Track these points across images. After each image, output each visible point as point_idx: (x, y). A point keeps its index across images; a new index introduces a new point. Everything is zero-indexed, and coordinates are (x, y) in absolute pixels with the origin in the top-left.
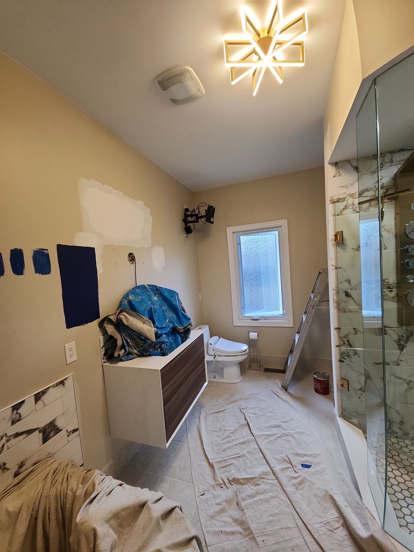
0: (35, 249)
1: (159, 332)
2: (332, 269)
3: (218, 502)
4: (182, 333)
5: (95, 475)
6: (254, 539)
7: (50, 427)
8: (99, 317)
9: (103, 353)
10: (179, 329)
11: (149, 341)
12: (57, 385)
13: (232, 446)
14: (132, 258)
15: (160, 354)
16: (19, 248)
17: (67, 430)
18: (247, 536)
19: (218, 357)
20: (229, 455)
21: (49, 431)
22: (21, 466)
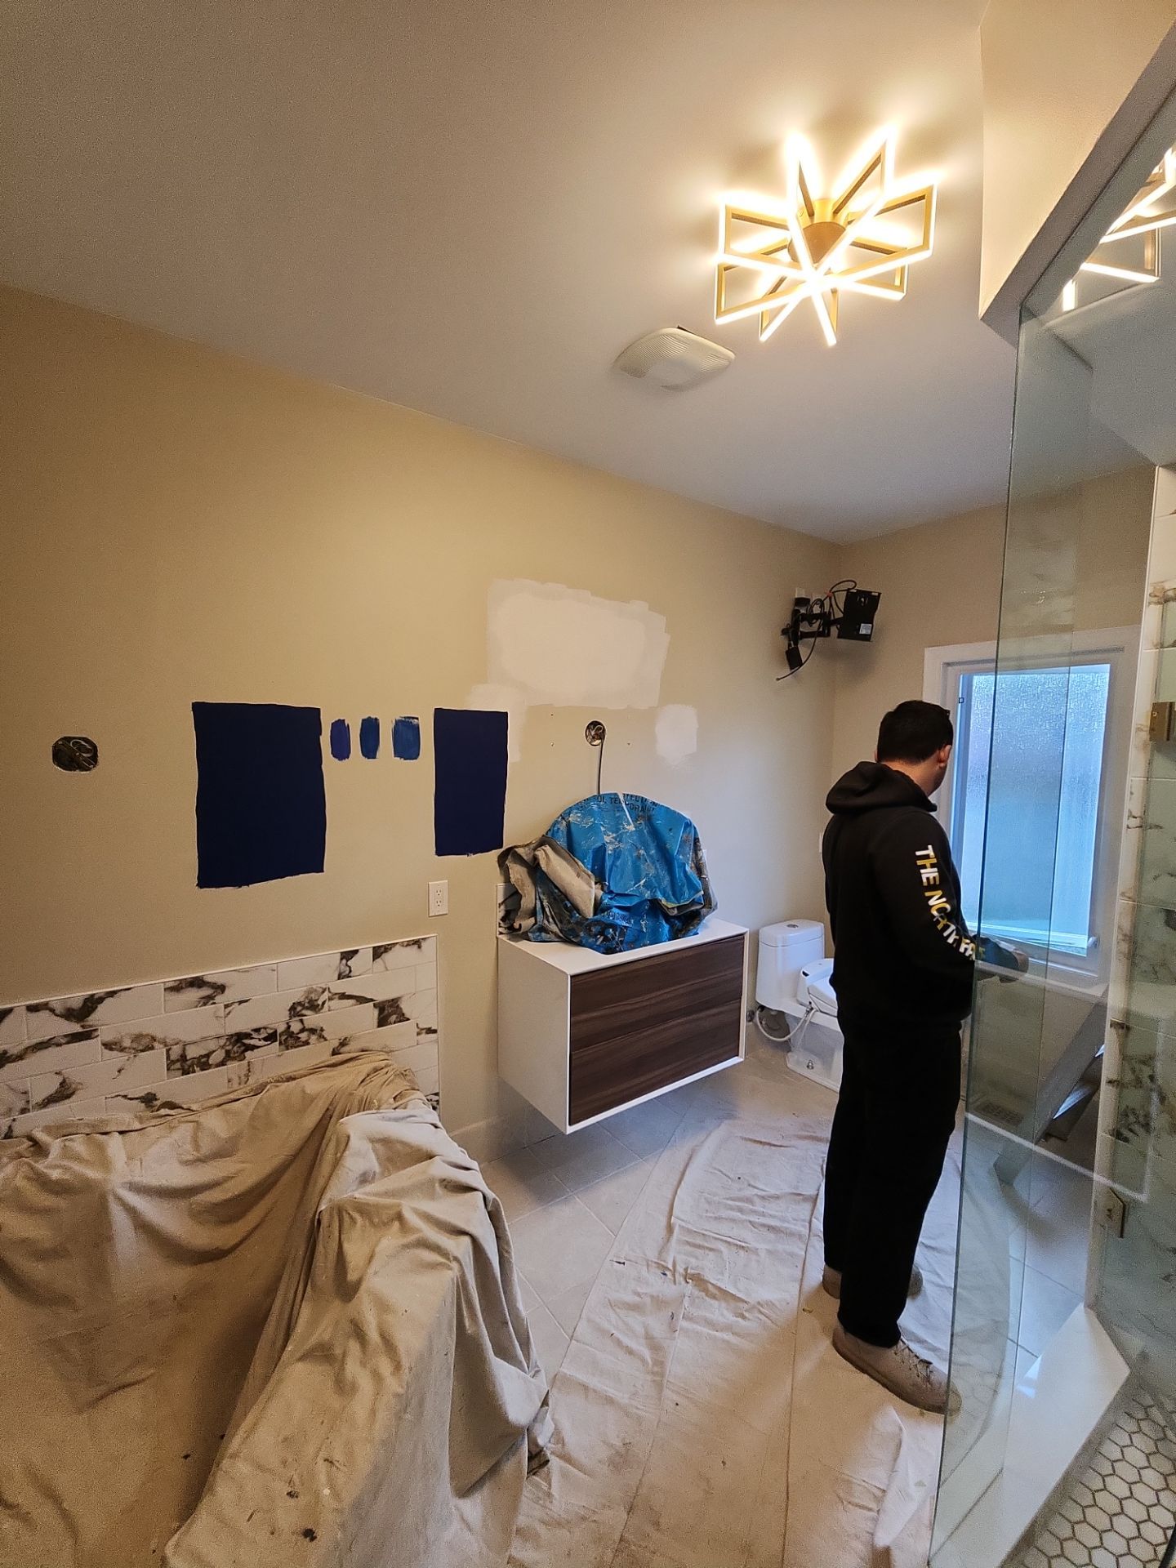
0: (398, 718)
1: (606, 901)
2: (1128, 827)
3: (639, 1290)
4: (674, 917)
5: (413, 1097)
6: (659, 1386)
7: (391, 1006)
8: (501, 847)
9: (501, 914)
10: (668, 908)
11: (577, 915)
12: (408, 944)
13: (742, 1222)
14: (596, 731)
15: (602, 949)
16: (373, 717)
17: (417, 1025)
18: (653, 1373)
19: (819, 1013)
20: (722, 1232)
21: (389, 1012)
22: (343, 1044)
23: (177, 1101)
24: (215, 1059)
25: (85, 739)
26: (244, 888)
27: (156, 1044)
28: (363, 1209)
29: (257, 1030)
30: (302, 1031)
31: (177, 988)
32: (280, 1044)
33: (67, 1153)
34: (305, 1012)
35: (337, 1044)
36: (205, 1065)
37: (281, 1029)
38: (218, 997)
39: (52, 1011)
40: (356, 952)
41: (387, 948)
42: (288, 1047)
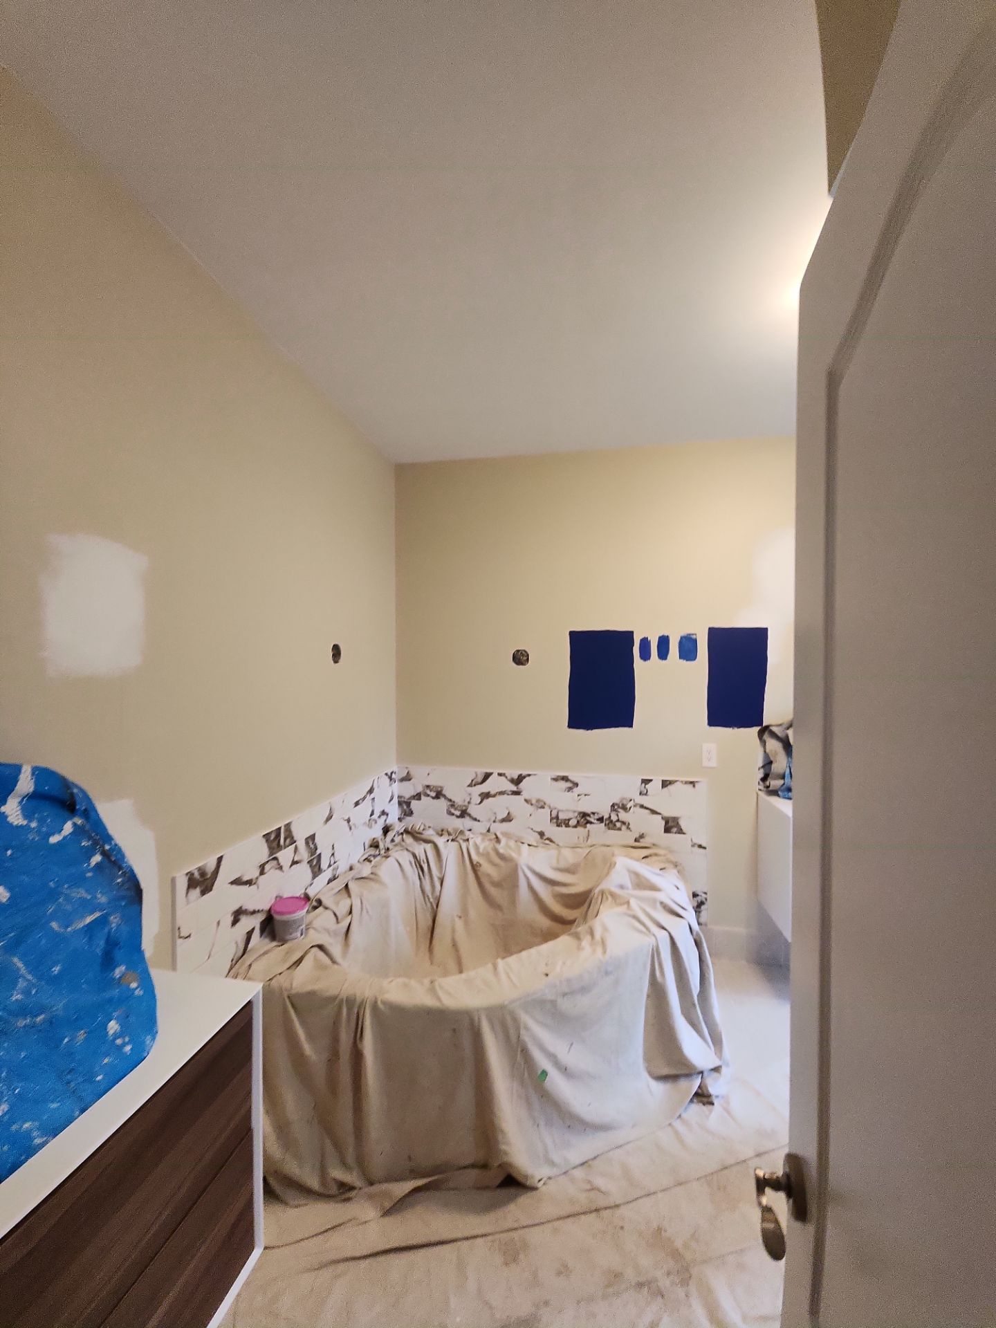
0: (682, 635)
7: (673, 822)
8: (761, 725)
9: (760, 776)
12: (686, 783)
16: (666, 635)
17: (691, 839)
21: (671, 825)
22: (642, 836)
23: (554, 840)
24: (573, 822)
25: (525, 651)
26: (589, 731)
27: (546, 807)
28: (613, 895)
29: (594, 813)
30: (618, 821)
31: (556, 779)
32: (605, 825)
33: (507, 846)
34: (620, 810)
35: (638, 836)
36: (567, 825)
37: (606, 816)
38: (575, 789)
39: (506, 777)
40: (651, 780)
41: (671, 783)
42: (609, 829)
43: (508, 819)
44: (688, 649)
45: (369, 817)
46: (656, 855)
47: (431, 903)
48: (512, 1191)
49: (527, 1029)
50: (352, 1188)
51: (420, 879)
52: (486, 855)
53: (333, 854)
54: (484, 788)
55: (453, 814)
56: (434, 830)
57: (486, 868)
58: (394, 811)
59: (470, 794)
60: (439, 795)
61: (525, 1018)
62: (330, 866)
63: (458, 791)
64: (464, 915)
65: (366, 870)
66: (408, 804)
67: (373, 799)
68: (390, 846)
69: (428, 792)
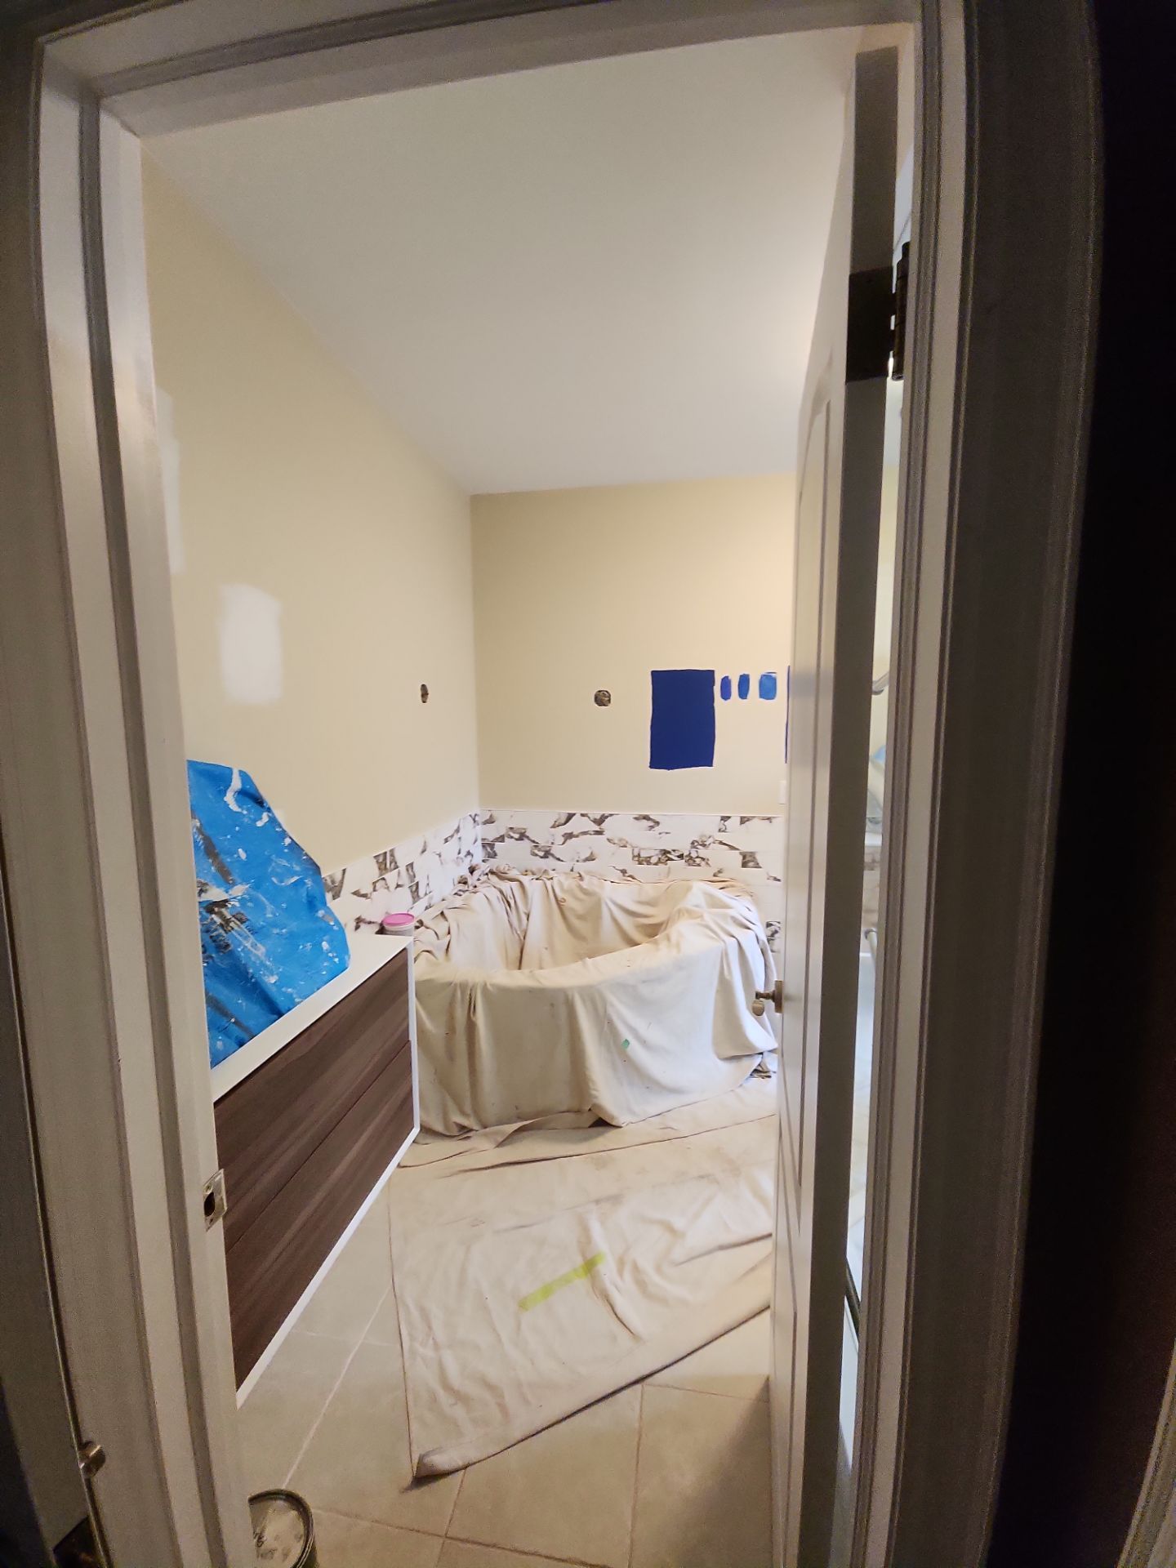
0: (763, 674)
7: (750, 856)
12: (763, 818)
16: (747, 674)
17: (767, 873)
21: (748, 860)
22: (720, 871)
23: (635, 876)
24: (654, 860)
25: (607, 692)
26: (670, 771)
27: (628, 845)
29: (674, 851)
30: (698, 857)
31: (638, 818)
32: (685, 862)
33: (591, 883)
34: (699, 847)
35: (716, 871)
36: (649, 863)
37: (686, 853)
38: (656, 828)
39: (589, 818)
40: (729, 817)
41: (748, 819)
42: (689, 865)
43: (591, 858)
44: (768, 688)
45: (457, 856)
46: (732, 886)
47: (518, 934)
48: (601, 1129)
49: (612, 1006)
50: (471, 1130)
51: (507, 913)
52: (570, 892)
53: (428, 884)
54: (567, 829)
55: (537, 855)
56: (518, 870)
57: (571, 903)
58: (479, 854)
59: (553, 835)
60: (522, 836)
61: (611, 998)
62: (426, 894)
63: (541, 832)
64: (550, 947)
65: (458, 902)
66: (492, 846)
67: (460, 838)
68: (477, 883)
69: (512, 834)
